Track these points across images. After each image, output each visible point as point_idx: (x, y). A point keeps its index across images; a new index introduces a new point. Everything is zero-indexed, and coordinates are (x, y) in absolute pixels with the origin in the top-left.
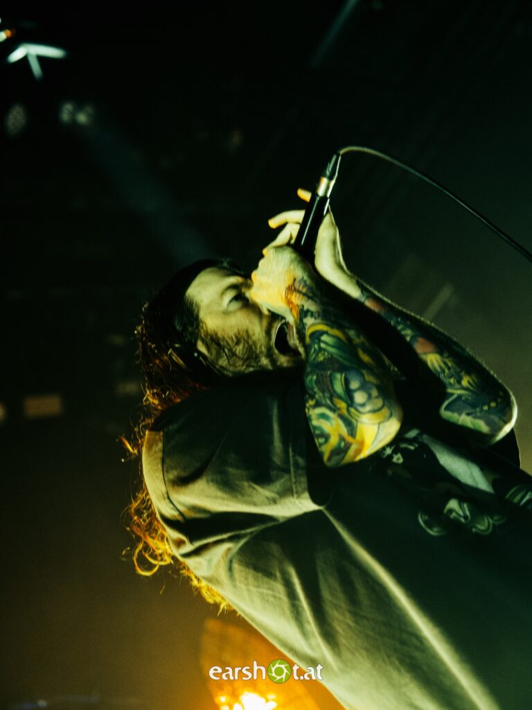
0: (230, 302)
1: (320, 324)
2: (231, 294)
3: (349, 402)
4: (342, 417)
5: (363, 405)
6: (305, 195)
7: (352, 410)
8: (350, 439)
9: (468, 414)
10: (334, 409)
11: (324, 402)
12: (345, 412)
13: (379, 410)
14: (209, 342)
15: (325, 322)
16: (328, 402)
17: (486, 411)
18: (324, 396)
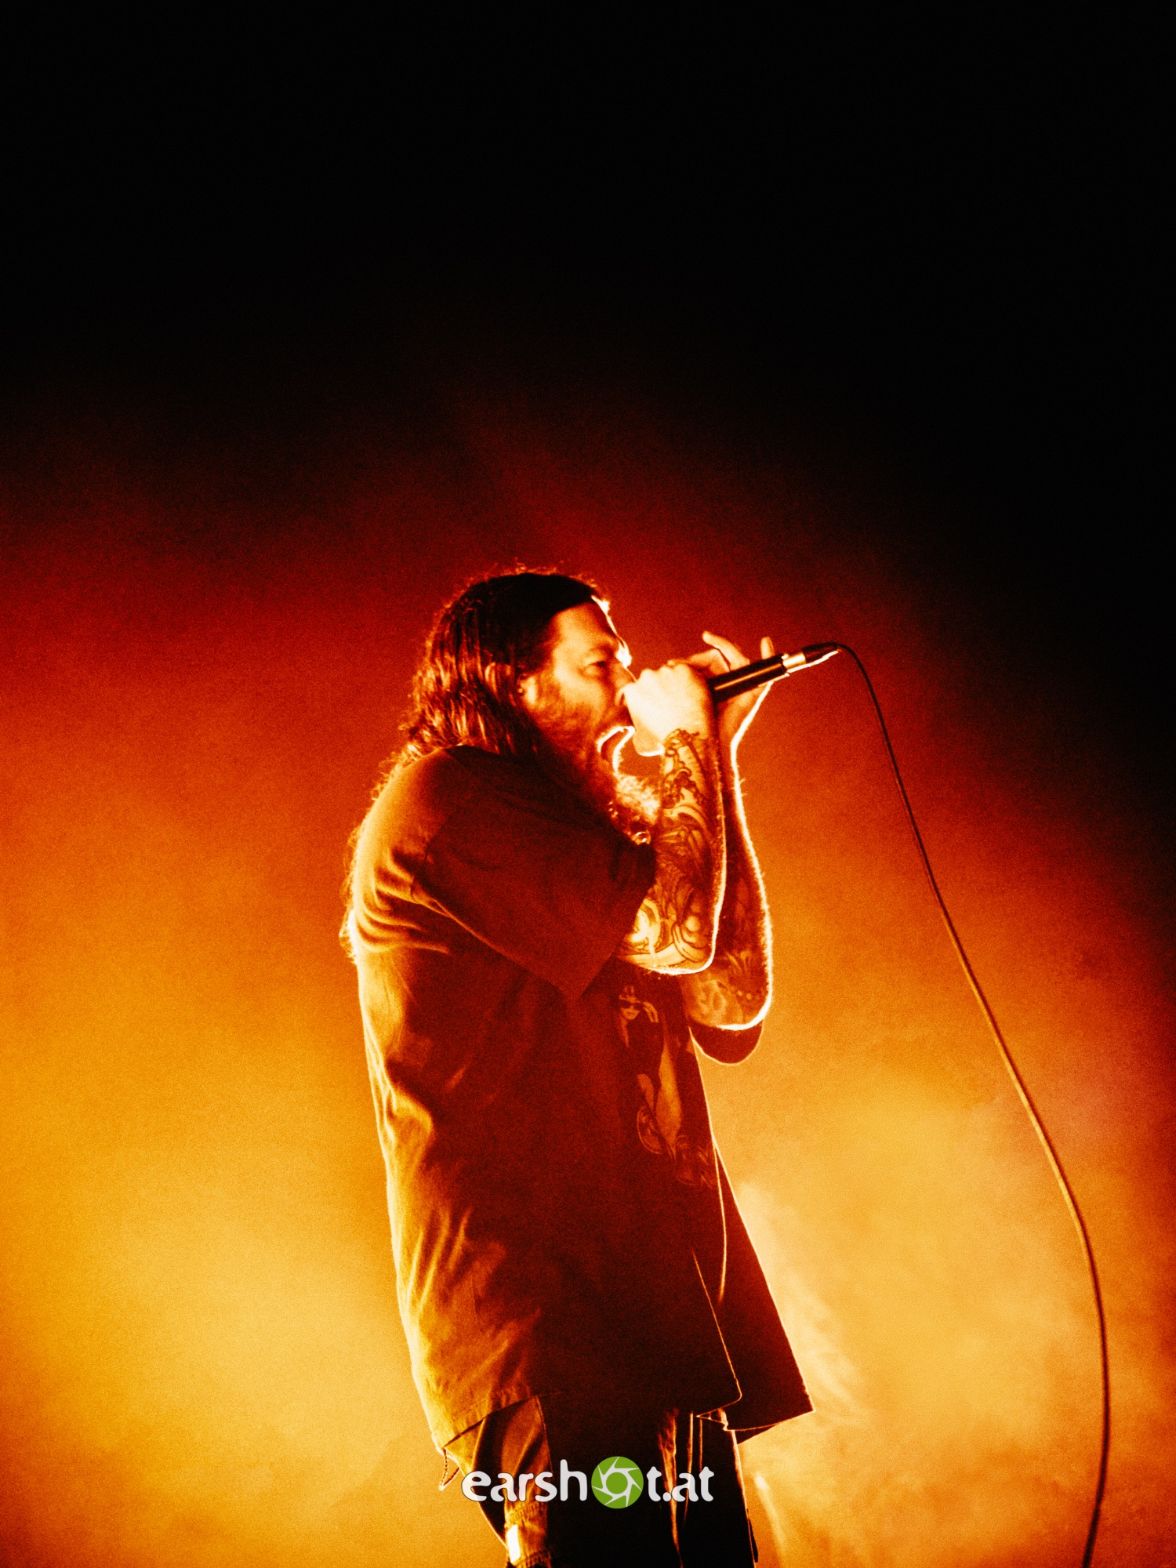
0: (594, 664)
1: (697, 811)
2: (596, 657)
3: (680, 921)
4: (664, 927)
5: (690, 933)
6: (766, 650)
7: (677, 928)
8: (651, 948)
9: (720, 985)
10: (664, 914)
11: (659, 900)
12: (669, 923)
13: (698, 948)
14: (545, 689)
15: (704, 815)
16: (664, 904)
17: (738, 996)
18: (663, 895)
